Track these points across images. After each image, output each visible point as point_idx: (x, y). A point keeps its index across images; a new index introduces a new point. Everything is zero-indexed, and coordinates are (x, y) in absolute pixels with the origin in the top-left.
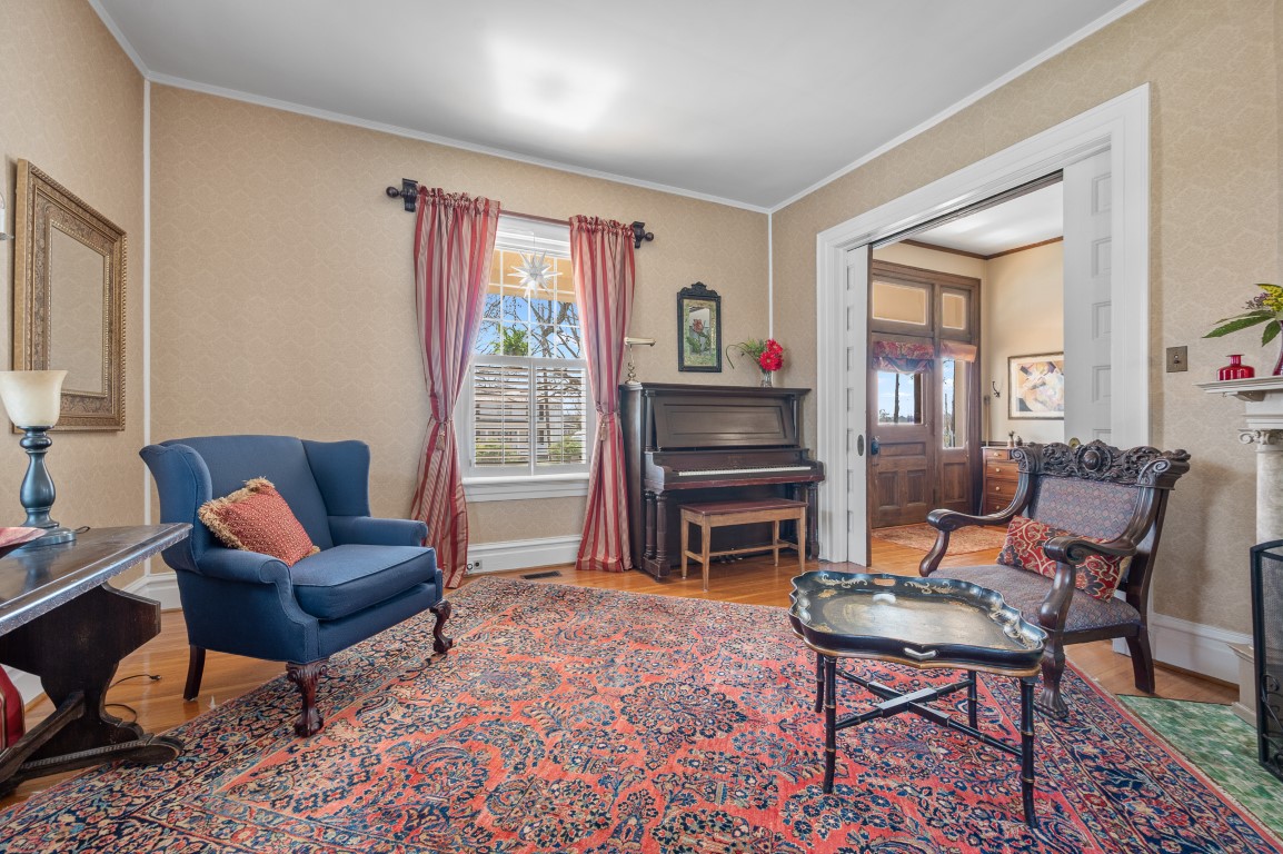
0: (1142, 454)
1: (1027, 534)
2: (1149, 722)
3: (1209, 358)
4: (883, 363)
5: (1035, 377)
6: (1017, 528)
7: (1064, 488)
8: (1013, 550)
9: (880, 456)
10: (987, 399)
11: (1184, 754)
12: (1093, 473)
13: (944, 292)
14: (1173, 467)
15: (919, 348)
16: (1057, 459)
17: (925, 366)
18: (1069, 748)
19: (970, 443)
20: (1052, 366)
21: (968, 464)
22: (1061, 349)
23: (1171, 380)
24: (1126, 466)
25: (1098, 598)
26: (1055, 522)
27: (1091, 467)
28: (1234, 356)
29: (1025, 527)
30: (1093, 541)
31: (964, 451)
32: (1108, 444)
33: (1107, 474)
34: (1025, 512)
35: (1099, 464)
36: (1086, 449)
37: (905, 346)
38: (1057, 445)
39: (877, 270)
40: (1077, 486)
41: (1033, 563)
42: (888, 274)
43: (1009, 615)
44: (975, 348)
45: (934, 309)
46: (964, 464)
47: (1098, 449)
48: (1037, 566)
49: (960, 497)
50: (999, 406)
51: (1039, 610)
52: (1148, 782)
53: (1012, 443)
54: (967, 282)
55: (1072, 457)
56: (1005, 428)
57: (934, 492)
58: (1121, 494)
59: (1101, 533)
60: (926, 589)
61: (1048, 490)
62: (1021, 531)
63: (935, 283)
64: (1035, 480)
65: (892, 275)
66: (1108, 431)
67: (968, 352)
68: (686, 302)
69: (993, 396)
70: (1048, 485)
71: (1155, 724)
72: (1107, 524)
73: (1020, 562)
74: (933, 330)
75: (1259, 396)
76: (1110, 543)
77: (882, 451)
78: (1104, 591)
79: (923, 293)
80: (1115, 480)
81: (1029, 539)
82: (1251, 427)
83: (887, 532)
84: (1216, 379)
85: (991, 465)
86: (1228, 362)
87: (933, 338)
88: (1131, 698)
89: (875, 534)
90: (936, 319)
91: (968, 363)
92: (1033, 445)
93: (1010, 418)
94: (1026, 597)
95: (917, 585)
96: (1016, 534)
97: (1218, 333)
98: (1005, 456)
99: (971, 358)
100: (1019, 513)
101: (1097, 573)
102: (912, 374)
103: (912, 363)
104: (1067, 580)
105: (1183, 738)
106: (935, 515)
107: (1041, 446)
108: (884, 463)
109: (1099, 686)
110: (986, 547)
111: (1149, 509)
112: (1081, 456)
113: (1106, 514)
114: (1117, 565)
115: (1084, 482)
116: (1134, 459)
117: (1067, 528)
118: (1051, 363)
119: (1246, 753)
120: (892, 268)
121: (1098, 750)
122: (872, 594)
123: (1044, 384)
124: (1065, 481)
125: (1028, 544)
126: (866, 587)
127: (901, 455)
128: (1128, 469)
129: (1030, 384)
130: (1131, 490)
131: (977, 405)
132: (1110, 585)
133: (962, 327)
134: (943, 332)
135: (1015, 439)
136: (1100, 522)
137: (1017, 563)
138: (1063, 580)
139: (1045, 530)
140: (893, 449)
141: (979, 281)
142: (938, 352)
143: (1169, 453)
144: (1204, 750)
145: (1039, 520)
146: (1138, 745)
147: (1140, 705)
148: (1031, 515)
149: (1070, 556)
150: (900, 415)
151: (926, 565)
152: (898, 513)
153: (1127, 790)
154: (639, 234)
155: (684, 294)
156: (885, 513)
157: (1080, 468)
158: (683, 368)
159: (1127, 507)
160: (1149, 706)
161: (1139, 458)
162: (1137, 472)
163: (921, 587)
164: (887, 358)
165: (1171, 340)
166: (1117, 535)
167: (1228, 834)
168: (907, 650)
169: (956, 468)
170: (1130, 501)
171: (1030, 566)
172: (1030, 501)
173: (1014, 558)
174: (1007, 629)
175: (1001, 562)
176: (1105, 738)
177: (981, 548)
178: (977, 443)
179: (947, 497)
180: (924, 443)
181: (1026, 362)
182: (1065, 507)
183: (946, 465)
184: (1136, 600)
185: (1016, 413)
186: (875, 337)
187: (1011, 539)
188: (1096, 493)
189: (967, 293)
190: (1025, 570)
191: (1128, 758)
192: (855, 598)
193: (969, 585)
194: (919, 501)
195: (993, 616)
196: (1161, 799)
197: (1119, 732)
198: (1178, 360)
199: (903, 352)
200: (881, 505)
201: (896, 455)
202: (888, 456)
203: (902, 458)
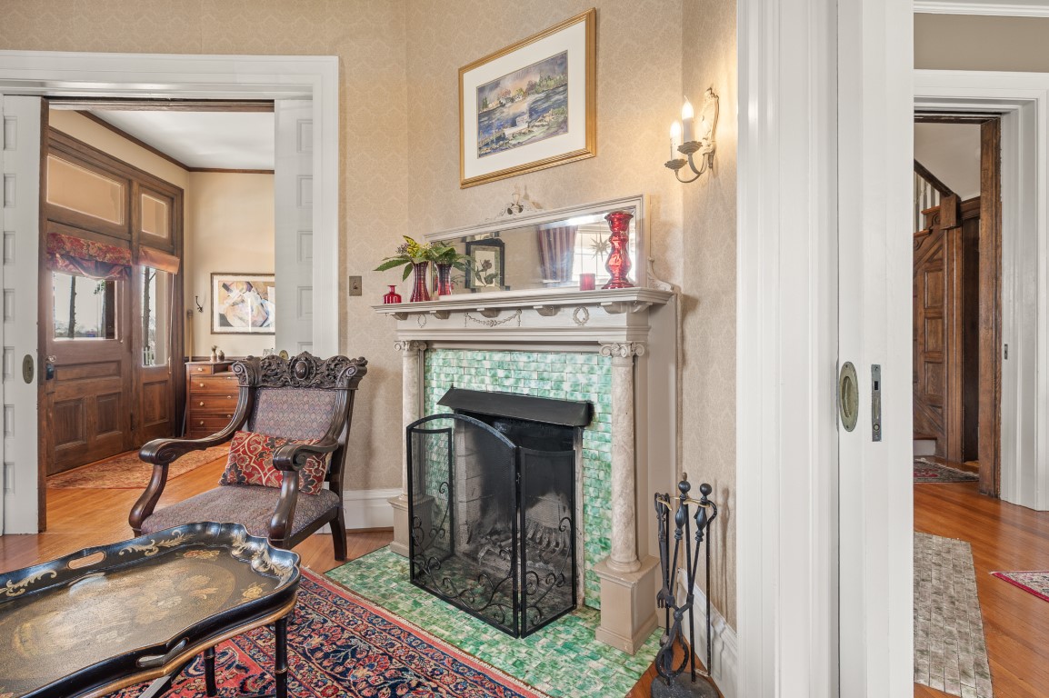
0: (340, 361)
1: (249, 448)
2: (348, 586)
3: (376, 287)
4: (61, 263)
5: (235, 295)
6: (239, 444)
7: (279, 398)
8: (236, 467)
9: (56, 380)
10: (190, 313)
11: (373, 602)
12: (303, 382)
13: (145, 193)
14: (359, 371)
15: (113, 250)
16: (273, 370)
17: (120, 272)
18: (300, 650)
19: (173, 360)
20: (250, 286)
21: (170, 382)
22: (273, 272)
23: (352, 301)
24: (327, 373)
25: (312, 495)
26: (273, 432)
27: (301, 376)
28: (391, 286)
29: (246, 442)
30: (306, 443)
31: (167, 368)
32: (314, 355)
33: (313, 381)
34: (245, 428)
35: (307, 374)
36: (296, 360)
37: (94, 246)
38: (273, 357)
39: (53, 142)
40: (291, 395)
41: (256, 476)
42: (70, 151)
43: (253, 546)
44: (178, 260)
45: (131, 209)
46: (166, 381)
47: (307, 359)
48: (260, 479)
49: (162, 418)
50: (202, 320)
51: (268, 524)
52: (359, 643)
53: (215, 358)
54: (169, 189)
55: (285, 368)
56: (207, 344)
57: (132, 416)
58: (324, 397)
59: (310, 434)
60: (151, 549)
61: (266, 401)
62: (244, 446)
63: (133, 180)
64: (253, 392)
65: (74, 153)
66: (310, 344)
67: (170, 263)
69: (196, 311)
70: (265, 396)
71: (352, 586)
72: (315, 425)
73: (243, 478)
74: (130, 232)
75: (404, 316)
76: (320, 442)
77: (60, 374)
78: (315, 487)
79: (118, 186)
80: (319, 386)
81: (251, 452)
82: (400, 338)
83: (68, 477)
84: (381, 302)
85: (195, 380)
86: (388, 290)
87: (130, 242)
88: (333, 571)
89: (50, 484)
90: (134, 221)
91: (170, 274)
92: (251, 358)
93: (213, 333)
94: (255, 514)
95: (138, 548)
96: (239, 450)
97: (382, 268)
98: (209, 370)
99: (174, 270)
100: (239, 428)
101: (310, 471)
102: (101, 281)
103: (103, 267)
104: (292, 487)
105: (370, 588)
106: (150, 448)
107: (258, 359)
108: (63, 389)
109: (311, 572)
110: (194, 467)
111: (344, 408)
112: (294, 366)
113: (313, 416)
114: (324, 460)
115: (296, 390)
116: (332, 367)
117: (283, 435)
118: (248, 283)
119: (403, 578)
120: (75, 146)
121: (321, 638)
122: (65, 588)
123: (243, 301)
124: (280, 391)
125: (251, 458)
126: (55, 581)
127: (87, 377)
128: (328, 375)
129: (231, 301)
130: (331, 393)
131: (179, 319)
132: (320, 480)
133: (165, 235)
134: (142, 237)
135: (218, 353)
136: (309, 424)
137: (240, 480)
138: (288, 487)
139: (266, 441)
140: (76, 371)
141: (181, 190)
142: (137, 259)
143: (354, 360)
144: (383, 590)
145: (258, 431)
146: (347, 613)
147: (340, 574)
148: (250, 429)
149: (295, 462)
150: (76, 329)
151: (138, 512)
152: (83, 450)
153: (349, 663)
156: (65, 453)
157: (292, 378)
159: (329, 408)
160: (345, 572)
161: (336, 365)
162: (335, 377)
163: (144, 548)
164: (66, 256)
165: (353, 272)
166: (322, 435)
167: (410, 653)
168: (143, 660)
169: (157, 387)
170: (330, 403)
171: (253, 480)
172: (250, 415)
173: (238, 476)
174: (255, 563)
175: (224, 483)
176: (325, 621)
177: (189, 469)
178: (180, 358)
179: (147, 420)
180: (119, 362)
181: (228, 279)
182: (281, 415)
183: (145, 384)
184: (336, 488)
185: (217, 328)
186: (51, 227)
187: (234, 457)
188: (305, 399)
189: (169, 200)
190: (248, 485)
191: (343, 630)
192: (36, 606)
193: (206, 525)
194: (112, 429)
195: (235, 553)
196: (370, 653)
197: (333, 609)
198: (356, 287)
199: (92, 252)
200: (60, 443)
201: (81, 378)
202: (69, 380)
203: (89, 381)
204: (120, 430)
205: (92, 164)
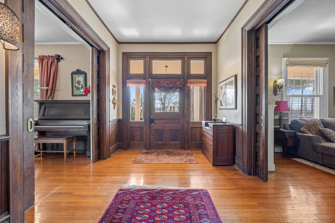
4: (156, 90)
5: (223, 91)
9: (155, 123)
44: (206, 81)
45: (184, 67)
49: (200, 141)
54: (203, 54)
57: (184, 138)
63: (185, 57)
68: (74, 75)
69: (217, 100)
74: (184, 75)
77: (157, 122)
87: (184, 78)
90: (186, 71)
93: (220, 109)
99: (203, 85)
108: (157, 126)
118: (226, 84)
127: (166, 123)
129: (223, 94)
131: (209, 104)
133: (202, 73)
134: (190, 76)
140: (162, 121)
141: (211, 53)
152: (164, 145)
154: (59, 58)
155: (73, 73)
156: (158, 144)
158: (73, 95)
169: (197, 129)
178: (210, 119)
180: (179, 119)
183: (192, 128)
186: (153, 80)
189: (205, 58)
194: (178, 141)
199: (164, 85)
200: (157, 141)
201: (164, 123)
202: (160, 123)
203: (167, 124)
204: (180, 141)
205: (164, 58)
